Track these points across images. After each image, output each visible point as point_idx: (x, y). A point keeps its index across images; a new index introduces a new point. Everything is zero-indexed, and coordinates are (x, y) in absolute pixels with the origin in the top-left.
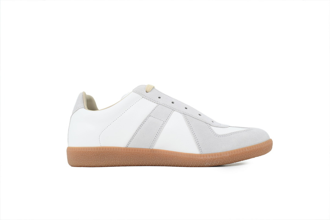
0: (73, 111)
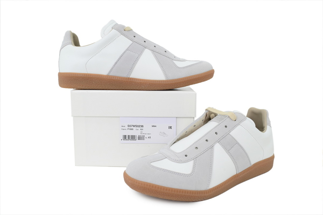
0: (62, 46)
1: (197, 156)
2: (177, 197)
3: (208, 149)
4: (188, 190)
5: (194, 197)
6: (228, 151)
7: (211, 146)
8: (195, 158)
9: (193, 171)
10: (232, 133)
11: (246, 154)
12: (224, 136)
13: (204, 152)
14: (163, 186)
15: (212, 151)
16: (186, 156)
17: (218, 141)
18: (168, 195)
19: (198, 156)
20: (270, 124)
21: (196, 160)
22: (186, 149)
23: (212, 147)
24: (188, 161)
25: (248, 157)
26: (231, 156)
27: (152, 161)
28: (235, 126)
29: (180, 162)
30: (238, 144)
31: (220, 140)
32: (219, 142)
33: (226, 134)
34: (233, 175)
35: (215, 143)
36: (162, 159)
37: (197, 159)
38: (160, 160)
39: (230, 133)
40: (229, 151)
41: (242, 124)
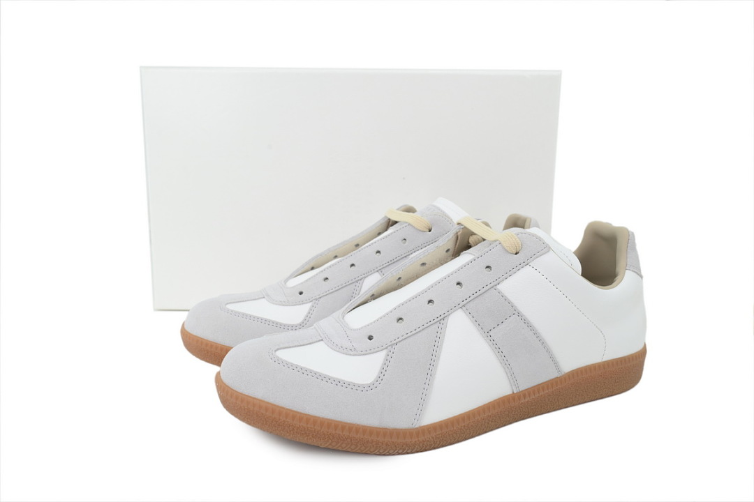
1: (397, 340)
2: (330, 441)
3: (429, 324)
4: (358, 425)
5: (374, 443)
6: (487, 333)
7: (440, 318)
8: (392, 345)
9: (379, 379)
10: (504, 287)
11: (543, 343)
12: (479, 293)
13: (418, 330)
14: (295, 409)
15: (439, 330)
16: (370, 338)
17: (460, 306)
18: (306, 433)
19: (400, 339)
20: (639, 269)
21: (392, 350)
22: (375, 322)
23: (442, 319)
24: (372, 351)
25: (548, 351)
26: (496, 347)
27: (282, 346)
28: (516, 268)
29: (352, 353)
30: (519, 314)
31: (465, 302)
32: (464, 308)
33: (486, 288)
34: (501, 396)
35: (451, 310)
36: (310, 344)
37: (396, 347)
38: (304, 345)
39: (498, 287)
40: (491, 333)
41: (537, 263)
